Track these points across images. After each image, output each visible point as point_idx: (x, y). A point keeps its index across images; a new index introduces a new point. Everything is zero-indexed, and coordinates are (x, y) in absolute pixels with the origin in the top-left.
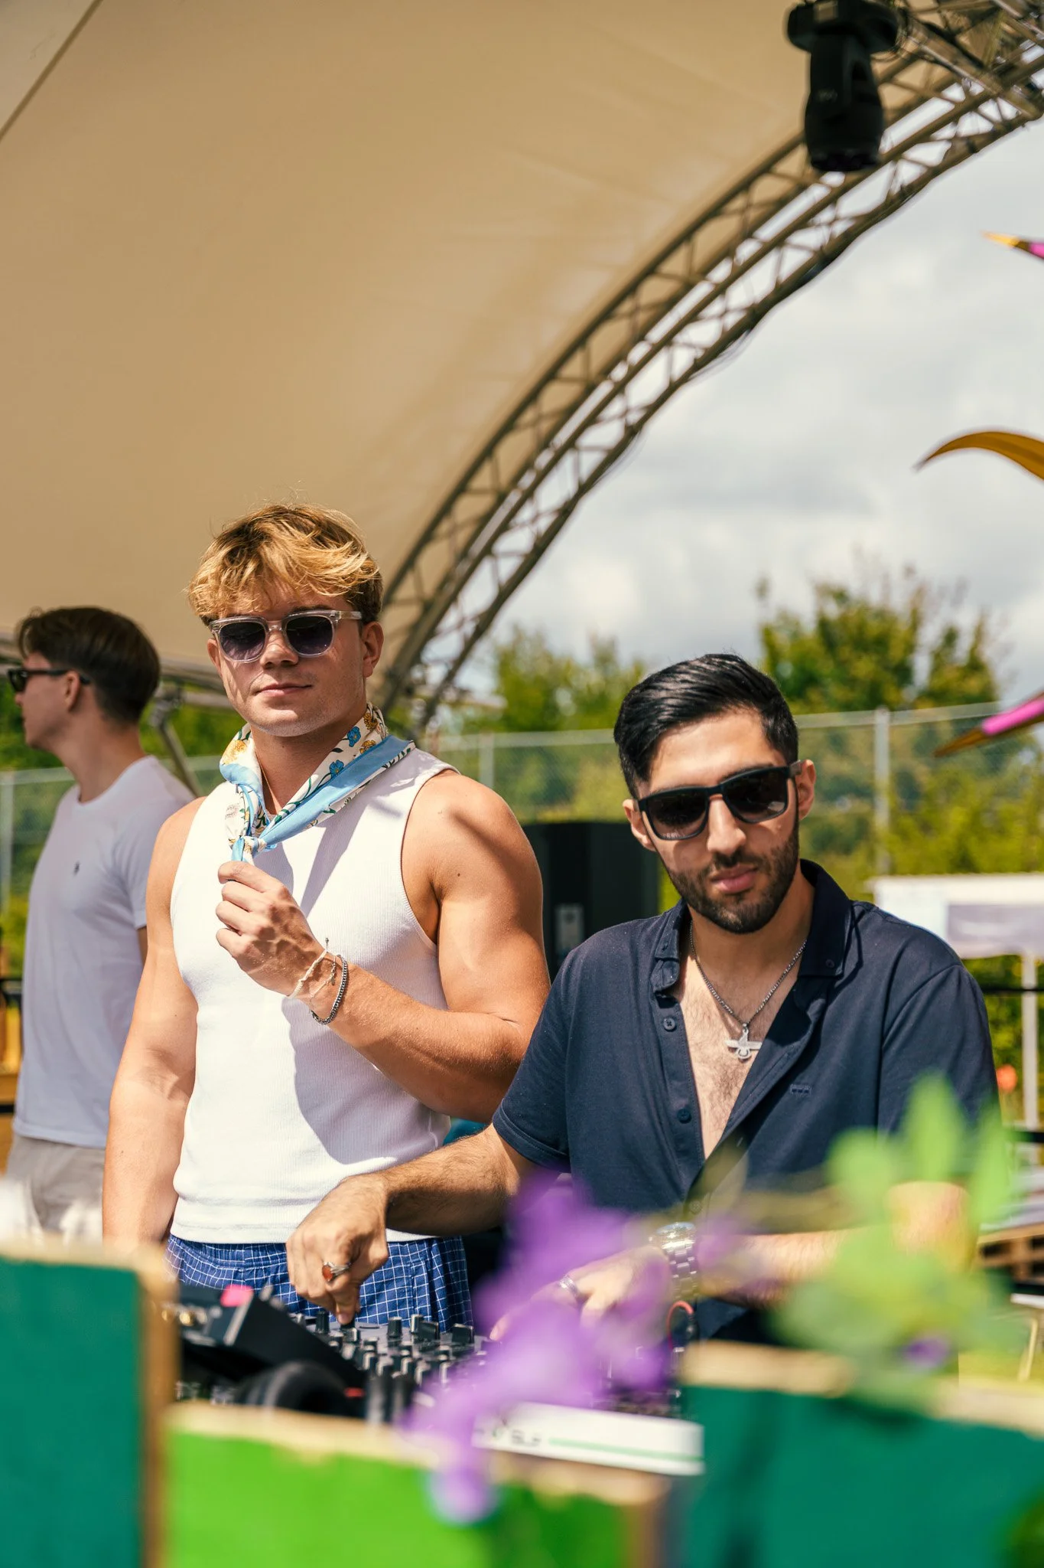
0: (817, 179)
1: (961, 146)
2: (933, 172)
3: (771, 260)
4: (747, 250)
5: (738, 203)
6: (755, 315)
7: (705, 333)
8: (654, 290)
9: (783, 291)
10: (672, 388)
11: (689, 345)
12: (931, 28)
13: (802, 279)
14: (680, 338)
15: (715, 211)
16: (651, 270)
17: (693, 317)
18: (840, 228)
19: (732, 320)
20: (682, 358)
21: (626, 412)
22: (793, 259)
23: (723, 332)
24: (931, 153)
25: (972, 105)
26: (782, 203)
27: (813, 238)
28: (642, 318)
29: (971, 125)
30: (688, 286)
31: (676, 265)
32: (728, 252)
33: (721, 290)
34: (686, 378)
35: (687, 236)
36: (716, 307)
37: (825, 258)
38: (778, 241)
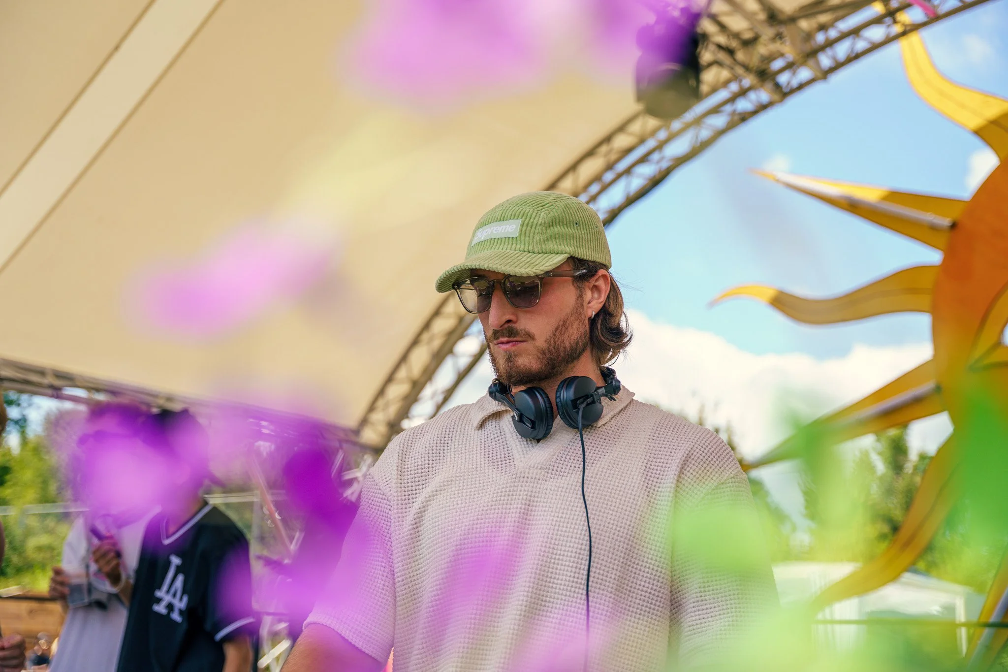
1: (736, 118)
2: (721, 133)
3: (623, 182)
4: (610, 175)
5: (604, 149)
6: (615, 214)
9: (631, 201)
12: (720, 47)
13: (642, 193)
15: (590, 153)
18: (665, 165)
22: (636, 183)
24: (719, 121)
25: (743, 93)
26: (629, 151)
27: (647, 171)
29: (743, 105)
31: (567, 183)
32: (597, 177)
35: (574, 167)
37: (656, 182)
38: (628, 171)
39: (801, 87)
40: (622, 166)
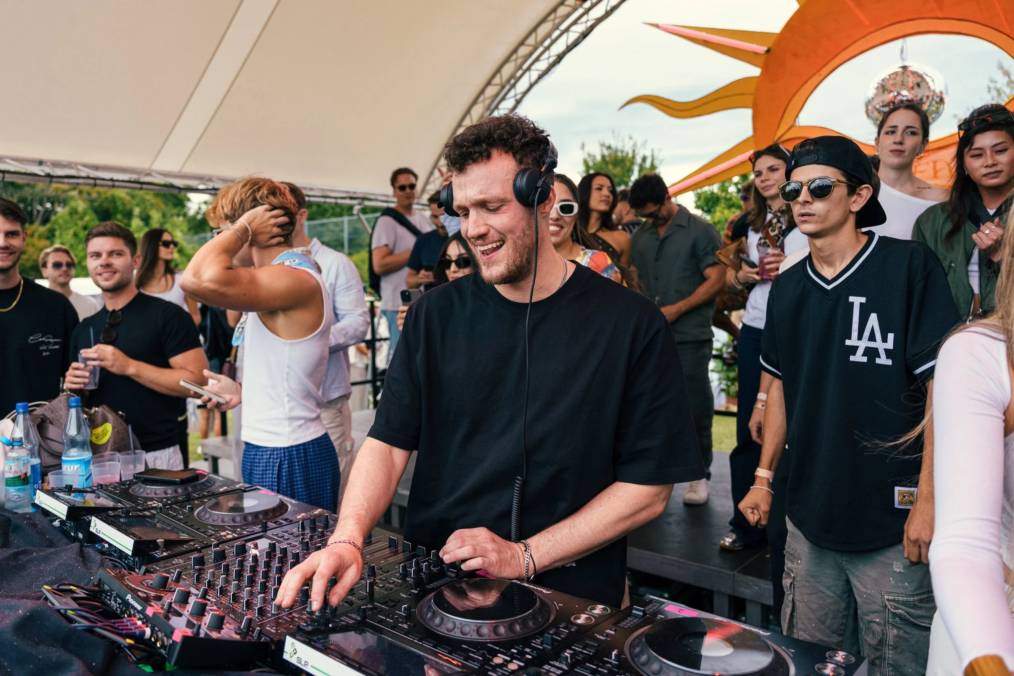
0: (581, 6)
3: (565, 36)
4: (557, 33)
5: (552, 17)
6: (560, 58)
7: (542, 65)
8: (523, 51)
9: (569, 48)
10: (531, 86)
11: (537, 70)
13: (576, 44)
14: (533, 67)
15: (543, 20)
16: (522, 43)
17: (537, 59)
19: (552, 60)
20: (534, 75)
21: (516, 95)
22: (572, 36)
23: (549, 64)
26: (568, 15)
27: (580, 28)
28: (519, 61)
30: (536, 49)
31: (531, 41)
32: (549, 35)
33: (548, 48)
34: (536, 82)
35: (534, 29)
36: (546, 55)
37: (584, 35)
38: (567, 30)
40: (563, 27)
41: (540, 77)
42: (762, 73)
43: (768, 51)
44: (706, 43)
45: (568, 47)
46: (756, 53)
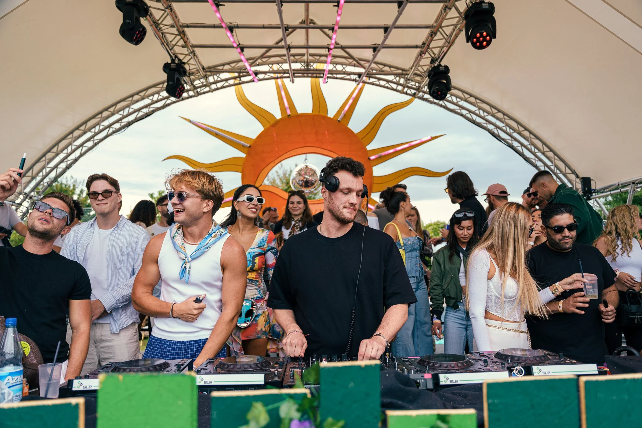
5: (130, 99)
7: (116, 126)
8: (106, 114)
10: (107, 136)
11: (113, 128)
13: (142, 118)
14: (112, 125)
15: (123, 100)
16: (106, 109)
18: (151, 109)
19: (123, 124)
20: (111, 130)
22: (140, 114)
23: (122, 126)
30: (113, 114)
34: (111, 134)
35: (115, 104)
37: (148, 115)
38: (139, 110)
39: (204, 93)
41: (114, 132)
42: (246, 156)
43: (250, 147)
44: (217, 135)
45: (136, 119)
46: (243, 146)
